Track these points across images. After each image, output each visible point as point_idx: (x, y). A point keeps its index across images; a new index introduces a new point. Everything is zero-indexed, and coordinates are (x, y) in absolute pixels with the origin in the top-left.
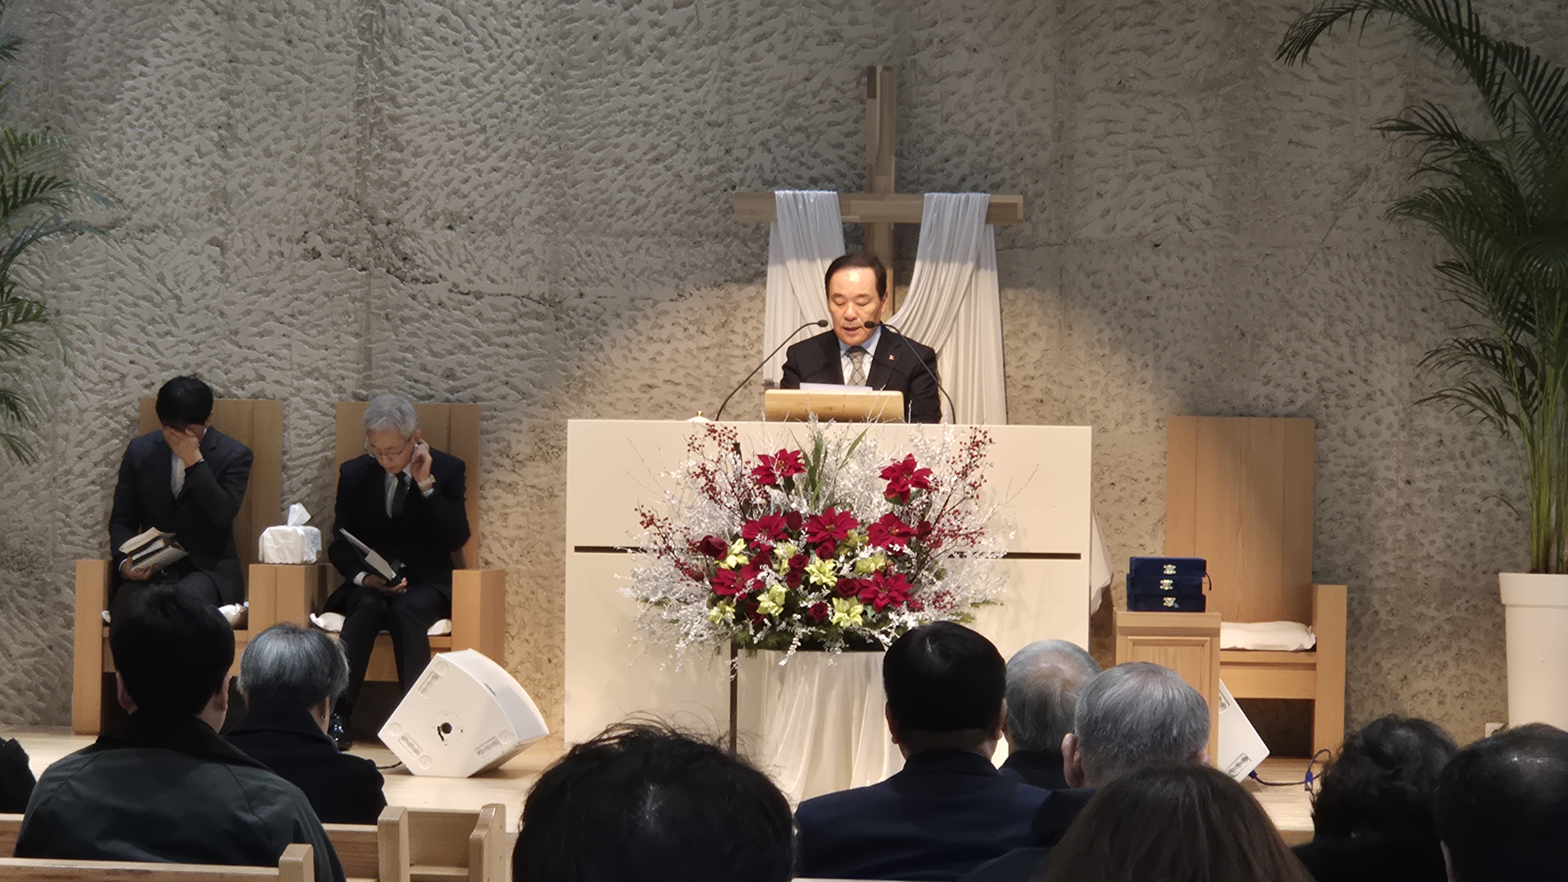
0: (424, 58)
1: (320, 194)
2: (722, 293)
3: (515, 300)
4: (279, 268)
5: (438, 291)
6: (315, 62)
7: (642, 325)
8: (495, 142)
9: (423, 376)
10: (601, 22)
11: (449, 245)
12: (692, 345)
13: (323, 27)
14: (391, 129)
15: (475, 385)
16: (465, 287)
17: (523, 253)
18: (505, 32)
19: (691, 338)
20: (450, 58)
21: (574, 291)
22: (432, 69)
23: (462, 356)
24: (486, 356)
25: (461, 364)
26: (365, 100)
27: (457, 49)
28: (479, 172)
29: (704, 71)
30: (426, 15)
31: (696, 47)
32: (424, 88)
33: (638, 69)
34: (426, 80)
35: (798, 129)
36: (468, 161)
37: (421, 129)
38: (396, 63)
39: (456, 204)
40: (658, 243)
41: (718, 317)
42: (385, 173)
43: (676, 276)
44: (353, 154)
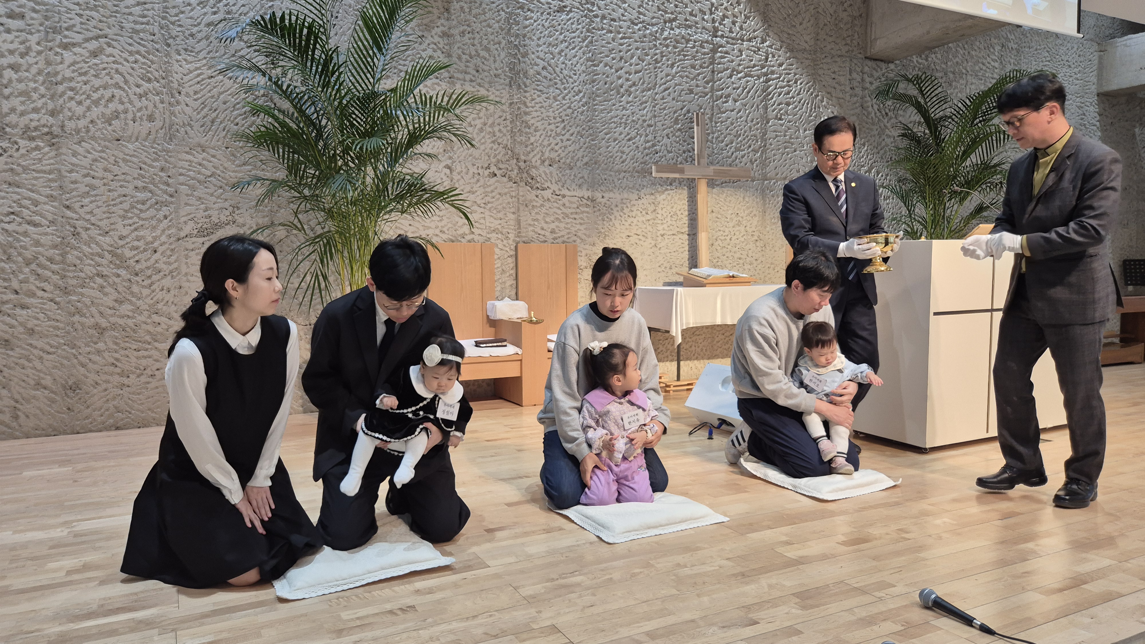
0: (538, 85)
1: (495, 146)
2: (653, 197)
3: (577, 198)
4: (478, 181)
5: (547, 194)
6: (490, 83)
7: (626, 210)
8: (568, 128)
9: (542, 232)
10: (607, 77)
11: (551, 173)
12: (644, 219)
13: (493, 66)
14: (525, 118)
15: (563, 236)
16: (558, 193)
17: (581, 178)
18: (570, 77)
19: (643, 216)
20: (549, 87)
21: (600, 195)
22: (541, 91)
23: (557, 223)
24: (567, 223)
25: (557, 227)
26: (513, 103)
27: (551, 83)
28: (562, 140)
29: (646, 102)
30: (538, 65)
31: (643, 92)
32: (538, 100)
33: (622, 99)
34: (539, 96)
35: (679, 130)
36: (557, 135)
37: (537, 119)
38: (526, 86)
39: (554, 155)
40: (631, 176)
41: (651, 208)
42: (524, 139)
43: (638, 190)
44: (509, 128)
